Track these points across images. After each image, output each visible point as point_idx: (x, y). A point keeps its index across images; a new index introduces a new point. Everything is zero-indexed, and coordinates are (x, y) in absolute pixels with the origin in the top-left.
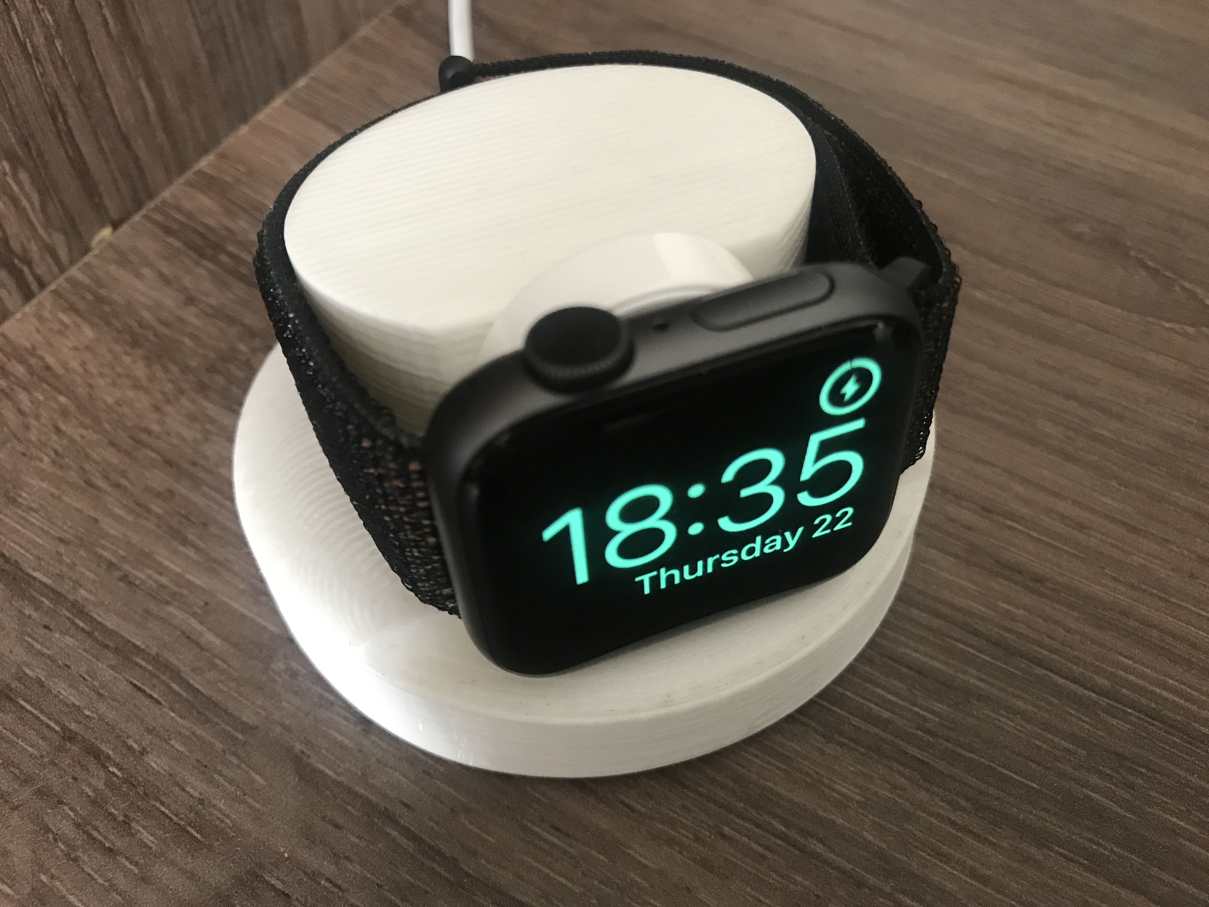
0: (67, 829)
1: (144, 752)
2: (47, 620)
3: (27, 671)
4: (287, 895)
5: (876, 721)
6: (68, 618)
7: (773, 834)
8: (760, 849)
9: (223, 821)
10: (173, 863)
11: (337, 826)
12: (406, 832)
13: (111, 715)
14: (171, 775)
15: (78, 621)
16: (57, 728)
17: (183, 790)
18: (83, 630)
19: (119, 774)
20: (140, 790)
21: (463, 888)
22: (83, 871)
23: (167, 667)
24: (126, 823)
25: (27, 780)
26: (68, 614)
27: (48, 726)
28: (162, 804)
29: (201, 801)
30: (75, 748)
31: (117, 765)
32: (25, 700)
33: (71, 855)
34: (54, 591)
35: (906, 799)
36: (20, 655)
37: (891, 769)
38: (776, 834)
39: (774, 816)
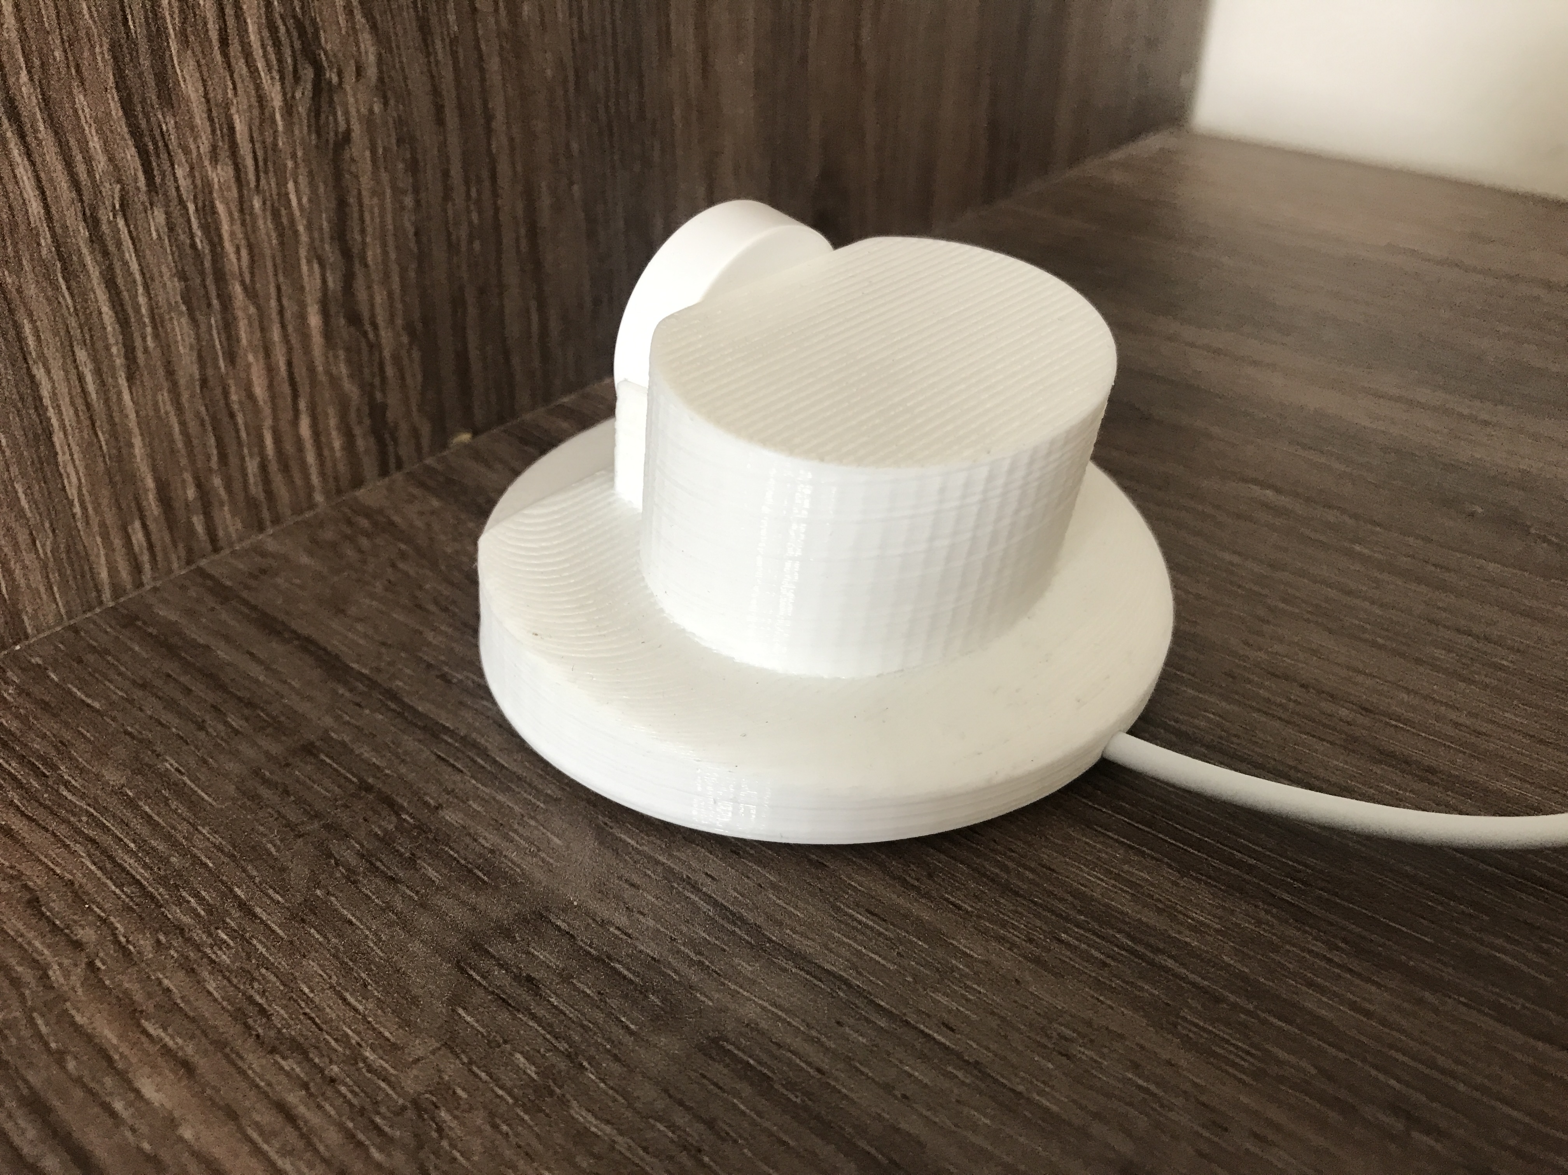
0: (350, 857)
1: (439, 807)
2: (359, 699)
3: (332, 735)
4: (572, 936)
5: (1239, 864)
6: (380, 700)
7: (1118, 946)
8: (1101, 957)
9: (512, 869)
10: (455, 896)
11: (633, 885)
12: (708, 898)
13: (411, 776)
14: (464, 827)
15: (389, 703)
16: (355, 780)
17: (475, 840)
18: (394, 710)
19: (411, 821)
20: (431, 836)
21: (765, 951)
22: (360, 891)
23: (475, 745)
24: (413, 859)
25: (317, 816)
26: (380, 697)
27: (346, 778)
28: (452, 849)
29: (492, 852)
30: (370, 797)
31: (410, 815)
32: (327, 756)
33: (351, 877)
34: (369, 679)
35: (1274, 934)
36: (328, 721)
37: (1256, 906)
38: (1122, 947)
39: (1120, 931)
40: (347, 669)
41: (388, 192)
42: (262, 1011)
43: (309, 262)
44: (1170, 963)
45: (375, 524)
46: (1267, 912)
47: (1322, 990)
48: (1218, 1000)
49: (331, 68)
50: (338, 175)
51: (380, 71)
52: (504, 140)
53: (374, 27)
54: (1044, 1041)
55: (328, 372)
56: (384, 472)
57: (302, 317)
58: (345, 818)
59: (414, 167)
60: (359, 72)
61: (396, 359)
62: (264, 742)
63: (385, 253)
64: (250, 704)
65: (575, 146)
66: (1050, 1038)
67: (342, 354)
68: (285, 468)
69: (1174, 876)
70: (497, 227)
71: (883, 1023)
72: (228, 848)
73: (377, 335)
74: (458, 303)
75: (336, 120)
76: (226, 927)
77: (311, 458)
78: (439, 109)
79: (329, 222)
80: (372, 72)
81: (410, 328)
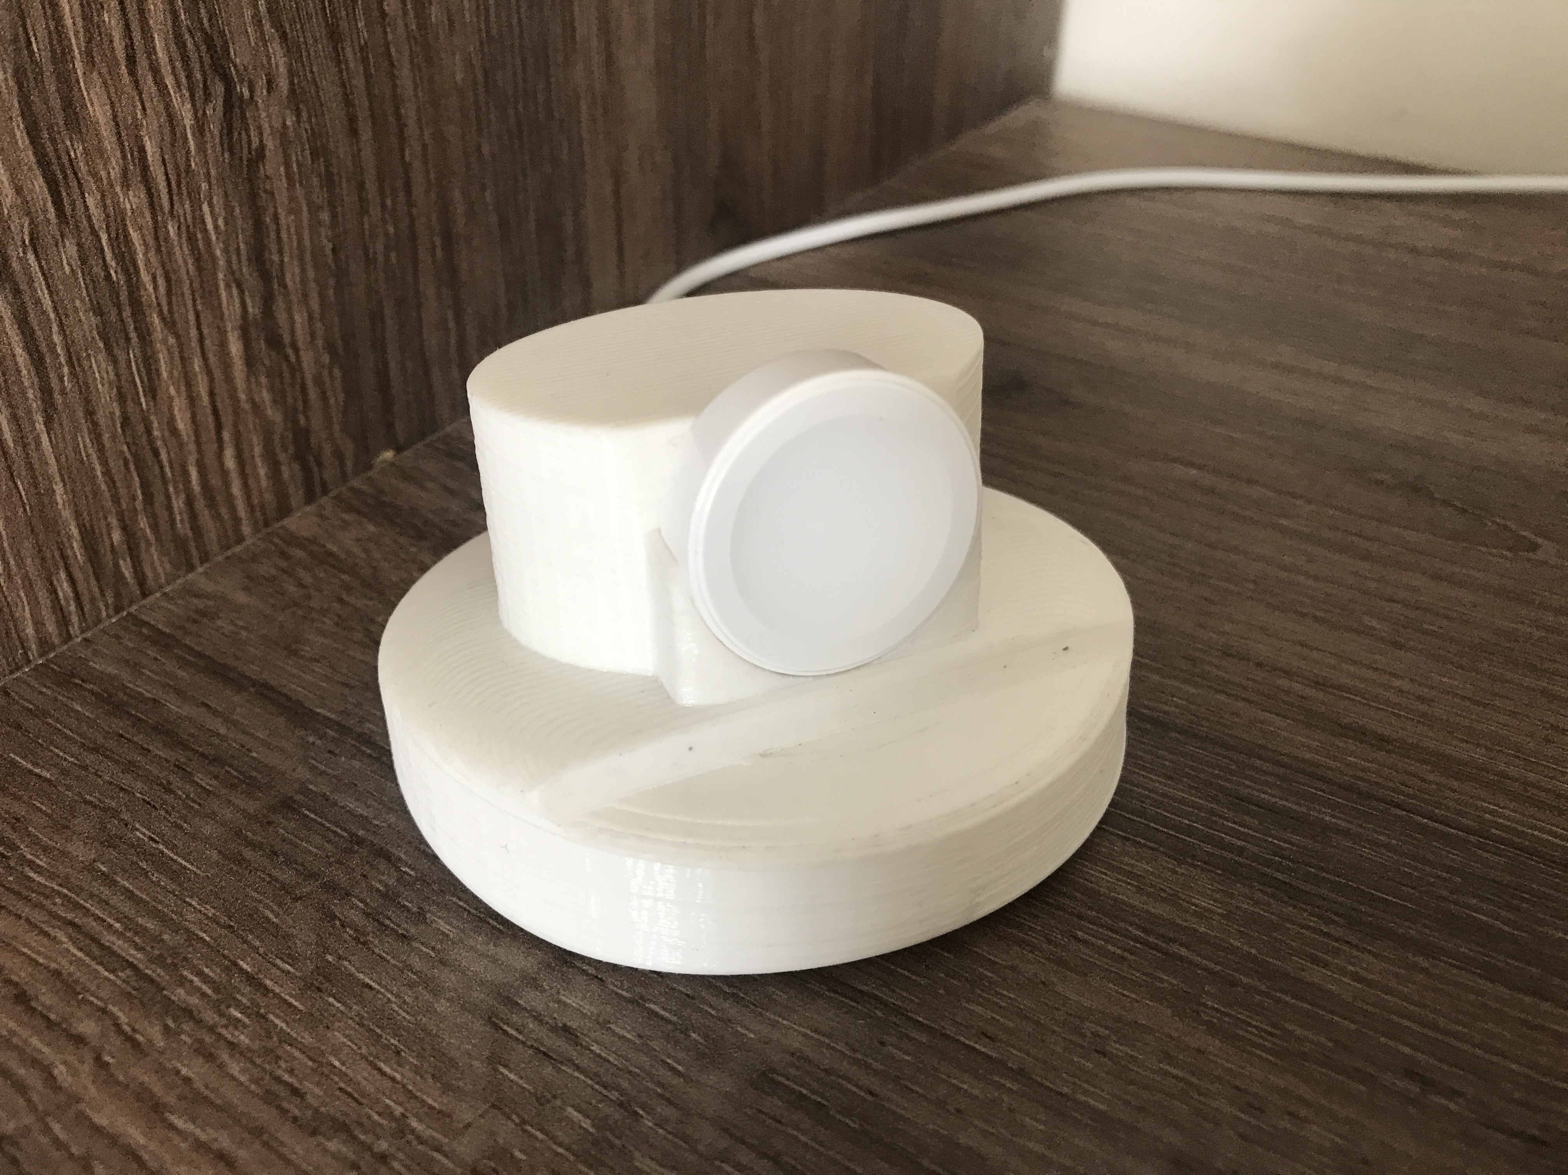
0: (355, 917)
2: (331, 747)
3: (311, 787)
5: (1230, 848)
6: (354, 746)
7: (1132, 939)
8: (1119, 951)
10: (473, 949)
15: (364, 748)
16: (344, 834)
18: (370, 756)
19: (412, 873)
20: (436, 887)
22: (373, 952)
24: (421, 913)
25: (313, 876)
26: (353, 742)
27: (335, 832)
28: (460, 899)
30: (364, 851)
31: (409, 867)
32: (309, 810)
33: (360, 939)
34: (338, 724)
35: (1273, 913)
36: (303, 773)
37: (1252, 887)
38: (1136, 939)
39: (1131, 925)
40: (313, 715)
41: (305, 208)
42: (295, 1092)
43: (228, 286)
44: (1183, 952)
45: (312, 554)
46: (1264, 893)
47: (1326, 965)
48: (1233, 984)
49: (241, 82)
50: (253, 196)
51: (292, 83)
52: (418, 149)
53: (284, 36)
54: (1080, 1041)
55: (252, 401)
56: (310, 498)
57: (223, 345)
58: (342, 878)
59: (329, 180)
60: (270, 85)
61: (318, 381)
62: (240, 801)
63: (303, 271)
64: (216, 760)
65: (486, 149)
66: (1083, 1036)
67: (263, 380)
68: (211, 503)
69: (1172, 864)
70: (413, 237)
71: (924, 1038)
72: (224, 919)
73: (298, 357)
74: (377, 318)
75: (249, 136)
76: (238, 1005)
77: (236, 489)
78: (352, 120)
79: (246, 244)
80: (283, 84)
81: (330, 347)
